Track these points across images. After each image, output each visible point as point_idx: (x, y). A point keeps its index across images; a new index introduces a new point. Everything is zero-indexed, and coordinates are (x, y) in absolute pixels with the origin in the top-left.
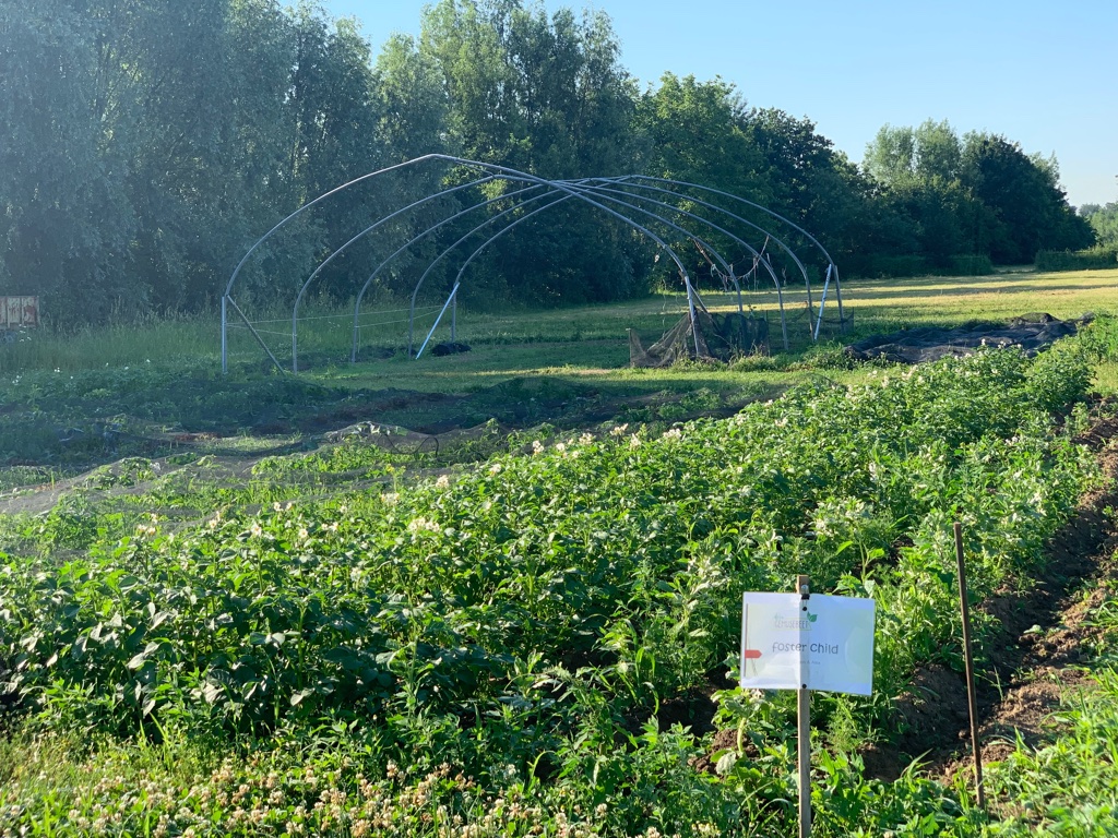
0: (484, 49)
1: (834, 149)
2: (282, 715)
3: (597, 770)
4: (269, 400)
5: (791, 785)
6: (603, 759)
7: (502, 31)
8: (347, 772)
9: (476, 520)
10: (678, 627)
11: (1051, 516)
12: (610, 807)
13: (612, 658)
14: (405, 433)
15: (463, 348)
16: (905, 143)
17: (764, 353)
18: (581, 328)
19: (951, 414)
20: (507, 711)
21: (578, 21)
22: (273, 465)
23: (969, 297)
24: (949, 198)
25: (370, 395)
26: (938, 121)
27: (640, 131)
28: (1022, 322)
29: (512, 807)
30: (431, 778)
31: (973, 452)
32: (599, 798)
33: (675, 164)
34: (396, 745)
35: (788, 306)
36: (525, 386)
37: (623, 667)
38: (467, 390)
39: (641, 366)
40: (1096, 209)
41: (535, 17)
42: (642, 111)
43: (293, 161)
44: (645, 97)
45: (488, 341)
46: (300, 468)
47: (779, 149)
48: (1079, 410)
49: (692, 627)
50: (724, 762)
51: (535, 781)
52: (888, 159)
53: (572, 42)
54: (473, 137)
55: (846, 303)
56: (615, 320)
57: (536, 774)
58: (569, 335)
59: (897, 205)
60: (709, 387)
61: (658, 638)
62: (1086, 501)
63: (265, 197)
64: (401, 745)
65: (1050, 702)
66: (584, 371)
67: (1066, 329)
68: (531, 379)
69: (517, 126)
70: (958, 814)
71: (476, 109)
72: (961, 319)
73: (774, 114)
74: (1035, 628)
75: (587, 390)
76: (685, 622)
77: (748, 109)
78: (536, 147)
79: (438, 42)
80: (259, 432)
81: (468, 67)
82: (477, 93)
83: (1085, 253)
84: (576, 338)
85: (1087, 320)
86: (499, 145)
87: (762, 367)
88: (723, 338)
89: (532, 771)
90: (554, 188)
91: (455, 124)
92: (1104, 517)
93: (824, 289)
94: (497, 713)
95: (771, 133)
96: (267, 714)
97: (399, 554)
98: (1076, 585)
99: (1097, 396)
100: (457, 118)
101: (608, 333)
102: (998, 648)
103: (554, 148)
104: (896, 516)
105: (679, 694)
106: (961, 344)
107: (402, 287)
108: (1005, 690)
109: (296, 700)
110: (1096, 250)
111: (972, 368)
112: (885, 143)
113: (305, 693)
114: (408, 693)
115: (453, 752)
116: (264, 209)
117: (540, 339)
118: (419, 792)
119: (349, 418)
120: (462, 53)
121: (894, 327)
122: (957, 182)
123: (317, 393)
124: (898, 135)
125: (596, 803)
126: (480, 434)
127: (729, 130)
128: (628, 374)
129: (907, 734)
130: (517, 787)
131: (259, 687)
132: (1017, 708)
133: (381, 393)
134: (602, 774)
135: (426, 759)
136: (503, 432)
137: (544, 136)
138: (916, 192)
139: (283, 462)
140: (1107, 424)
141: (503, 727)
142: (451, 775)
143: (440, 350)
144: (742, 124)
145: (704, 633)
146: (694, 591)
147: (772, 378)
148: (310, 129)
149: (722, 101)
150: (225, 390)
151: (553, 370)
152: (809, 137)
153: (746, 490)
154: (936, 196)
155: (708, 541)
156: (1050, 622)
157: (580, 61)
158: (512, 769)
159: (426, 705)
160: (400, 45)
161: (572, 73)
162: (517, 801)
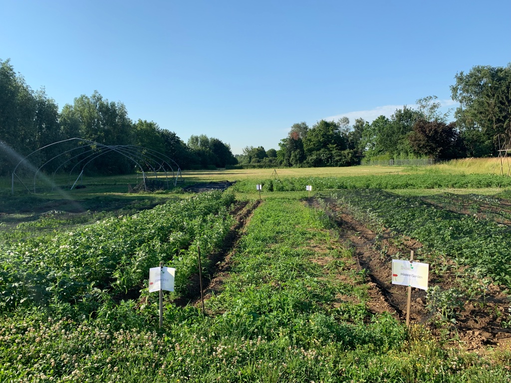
0: (91, 110)
1: (180, 140)
2: (17, 305)
3: (107, 315)
4: (26, 202)
5: (158, 313)
6: (109, 312)
7: (96, 106)
8: (37, 321)
9: (81, 243)
10: (133, 270)
11: (224, 233)
12: (111, 324)
13: (116, 279)
14: (65, 213)
15: (84, 187)
16: (197, 139)
17: (162, 189)
18: (116, 182)
19: (204, 207)
20: (84, 300)
21: (116, 105)
22: (23, 225)
23: (211, 175)
24: (207, 152)
25: (56, 201)
26: (204, 135)
27: (133, 133)
28: (222, 182)
29: (84, 327)
30: (61, 321)
31: (208, 218)
32: (108, 322)
33: (142, 141)
34: (52, 312)
35: (168, 177)
36: (100, 198)
37: (118, 282)
38: (84, 199)
39: (131, 192)
40: (238, 155)
41: (105, 103)
42: (133, 128)
43: (36, 136)
44: (134, 125)
45: (91, 185)
46: (32, 225)
47: (167, 139)
48: (232, 205)
49: (137, 269)
50: (142, 307)
51: (91, 319)
52: (193, 143)
53: (115, 111)
54: (88, 132)
55: (183, 176)
56: (126, 179)
57: (91, 317)
58: (113, 183)
59: (195, 153)
60: (148, 199)
61: (127, 273)
62: (232, 228)
63: (27, 145)
64: (53, 311)
65: (221, 282)
66: (117, 194)
67: (230, 184)
68: (101, 196)
69: (100, 130)
70: (198, 316)
71: (89, 125)
72: (209, 181)
73: (166, 130)
74: (219, 262)
75: (117, 200)
76: (135, 268)
77: (160, 129)
78: (105, 135)
79: (79, 107)
80: (22, 212)
81: (87, 114)
82: (89, 121)
83: (236, 165)
84: (115, 184)
85: (235, 182)
86: (95, 134)
87: (162, 193)
88: (153, 185)
89: (90, 316)
90: (107, 148)
91: (83, 128)
92: (236, 232)
93: (178, 173)
94: (81, 300)
95: (166, 135)
96: (13, 305)
97: (56, 255)
98: (229, 250)
99: (237, 201)
100: (84, 127)
101: (123, 183)
102: (211, 267)
103: (110, 136)
104: (190, 235)
105: (133, 287)
106: (208, 188)
107: (67, 170)
108: (211, 279)
109: (22, 301)
110: (238, 165)
111: (210, 195)
112: (192, 139)
113: (25, 299)
114: (55, 298)
115: (68, 312)
116: (27, 149)
117: (105, 184)
118: (56, 326)
119: (49, 208)
120: (85, 111)
121: (194, 183)
122: (208, 149)
123: (40, 201)
124: (195, 137)
125: (107, 324)
126: (86, 214)
127: (155, 134)
128: (128, 195)
129: (188, 293)
130: (85, 322)
131: (11, 298)
132: (214, 284)
133: (59, 200)
134: (109, 315)
135: (60, 316)
136: (92, 214)
137: (107, 132)
138: (199, 150)
139: (27, 224)
140: (238, 208)
141: (83, 304)
142: (67, 320)
143: (78, 187)
144: (158, 132)
145: (140, 271)
146: (138, 260)
147: (164, 196)
148: (41, 128)
149: (153, 127)
150: (12, 199)
151: (108, 193)
152: (175, 136)
153: (153, 231)
154: (204, 152)
155: (142, 247)
156: (222, 260)
157: (117, 115)
158: (84, 317)
159: (60, 301)
160: (67, 107)
161: (115, 118)
162: (85, 325)
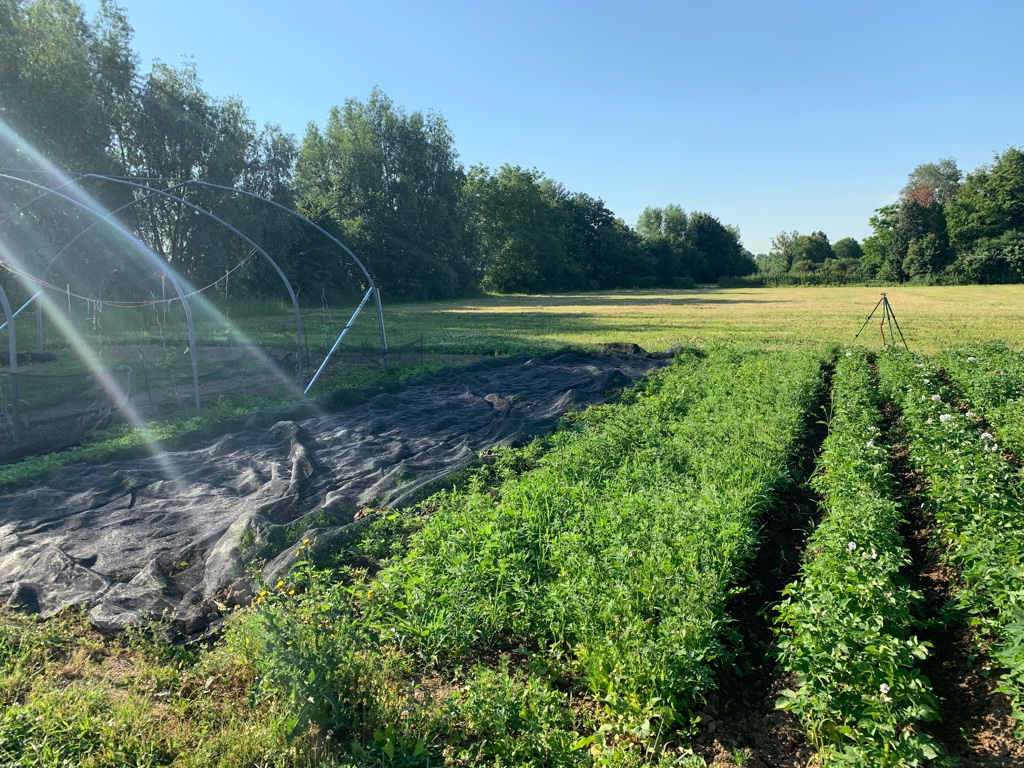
1: (615, 217)
7: (379, 125)
16: (658, 216)
21: (423, 120)
26: (675, 204)
41: (399, 118)
52: (648, 224)
59: (648, 250)
69: (377, 184)
73: (582, 196)
95: (578, 206)
112: (648, 215)
122: (684, 238)
124: (655, 212)
138: (662, 242)
152: (600, 209)
154: (672, 245)
157: (427, 146)
